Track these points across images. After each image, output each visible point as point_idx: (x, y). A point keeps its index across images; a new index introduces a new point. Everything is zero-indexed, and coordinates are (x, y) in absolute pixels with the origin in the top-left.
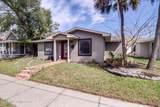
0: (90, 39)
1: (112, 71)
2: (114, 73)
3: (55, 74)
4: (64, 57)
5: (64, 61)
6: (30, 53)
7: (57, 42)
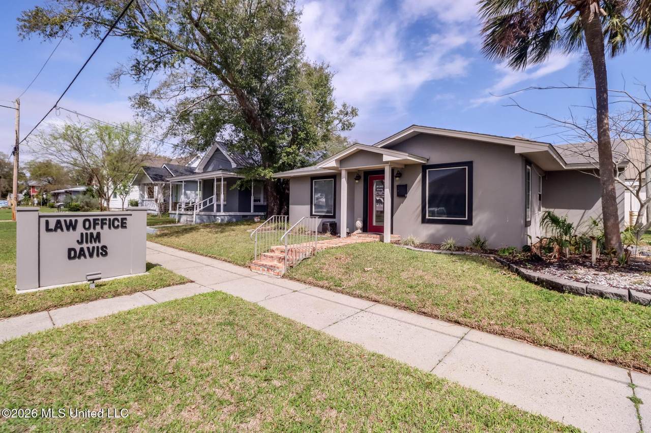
0: (470, 164)
1: (536, 274)
2: (540, 282)
3: (348, 270)
4: (372, 225)
5: (371, 238)
6: (265, 212)
7: (350, 174)
